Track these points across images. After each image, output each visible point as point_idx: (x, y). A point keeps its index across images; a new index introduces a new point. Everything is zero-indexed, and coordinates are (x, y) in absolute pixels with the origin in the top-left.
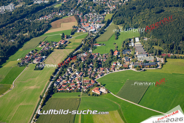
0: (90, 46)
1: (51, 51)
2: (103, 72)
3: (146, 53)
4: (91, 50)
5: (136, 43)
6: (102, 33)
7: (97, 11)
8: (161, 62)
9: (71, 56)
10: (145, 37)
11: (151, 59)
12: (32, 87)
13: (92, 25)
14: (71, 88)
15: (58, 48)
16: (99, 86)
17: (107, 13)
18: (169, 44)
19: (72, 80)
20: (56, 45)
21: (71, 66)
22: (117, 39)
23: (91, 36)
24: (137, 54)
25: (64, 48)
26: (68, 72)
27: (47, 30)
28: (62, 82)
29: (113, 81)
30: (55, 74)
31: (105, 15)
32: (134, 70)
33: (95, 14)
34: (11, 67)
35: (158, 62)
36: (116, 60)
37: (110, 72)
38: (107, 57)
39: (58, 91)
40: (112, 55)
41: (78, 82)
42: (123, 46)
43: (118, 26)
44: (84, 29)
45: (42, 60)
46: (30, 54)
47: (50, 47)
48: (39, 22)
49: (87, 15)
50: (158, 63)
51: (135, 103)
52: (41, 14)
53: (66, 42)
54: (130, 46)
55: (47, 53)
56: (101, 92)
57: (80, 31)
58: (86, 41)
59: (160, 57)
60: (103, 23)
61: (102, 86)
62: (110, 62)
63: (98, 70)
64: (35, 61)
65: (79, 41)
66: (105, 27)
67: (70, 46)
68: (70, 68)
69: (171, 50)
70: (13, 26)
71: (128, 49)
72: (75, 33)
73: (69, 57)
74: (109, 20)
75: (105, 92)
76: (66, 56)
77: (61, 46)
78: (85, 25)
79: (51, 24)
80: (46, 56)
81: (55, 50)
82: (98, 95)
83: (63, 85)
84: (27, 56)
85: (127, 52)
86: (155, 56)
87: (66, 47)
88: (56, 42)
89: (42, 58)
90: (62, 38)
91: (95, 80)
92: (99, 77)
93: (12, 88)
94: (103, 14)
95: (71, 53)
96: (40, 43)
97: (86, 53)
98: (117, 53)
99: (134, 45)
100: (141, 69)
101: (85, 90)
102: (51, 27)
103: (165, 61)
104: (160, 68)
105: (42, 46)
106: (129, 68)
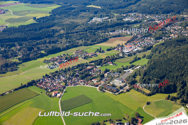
3: (125, 79)
6: (130, 56)
13: (133, 48)
14: (44, 86)
15: (82, 58)
22: (131, 63)
23: (117, 56)
26: (60, 76)
29: (74, 92)
32: (98, 89)
33: (152, 39)
34: (40, 61)
37: (83, 84)
46: (60, 56)
49: (146, 38)
50: (121, 90)
57: (118, 50)
61: (64, 92)
64: (56, 62)
66: (140, 52)
67: (93, 58)
72: (112, 50)
75: (57, 97)
76: (76, 65)
77: (86, 57)
79: (109, 39)
80: (68, 60)
81: (79, 58)
83: (44, 82)
84: (57, 57)
85: (115, 75)
86: (127, 84)
87: (89, 59)
88: (88, 53)
89: (62, 61)
90: (96, 51)
91: (66, 87)
92: (72, 86)
93: (20, 74)
94: (158, 41)
95: (84, 63)
96: (78, 50)
97: (93, 67)
98: (107, 73)
99: (128, 71)
100: (102, 90)
101: (50, 90)
102: (107, 41)
103: (128, 91)
104: (115, 94)
105: (75, 53)
106: (97, 86)
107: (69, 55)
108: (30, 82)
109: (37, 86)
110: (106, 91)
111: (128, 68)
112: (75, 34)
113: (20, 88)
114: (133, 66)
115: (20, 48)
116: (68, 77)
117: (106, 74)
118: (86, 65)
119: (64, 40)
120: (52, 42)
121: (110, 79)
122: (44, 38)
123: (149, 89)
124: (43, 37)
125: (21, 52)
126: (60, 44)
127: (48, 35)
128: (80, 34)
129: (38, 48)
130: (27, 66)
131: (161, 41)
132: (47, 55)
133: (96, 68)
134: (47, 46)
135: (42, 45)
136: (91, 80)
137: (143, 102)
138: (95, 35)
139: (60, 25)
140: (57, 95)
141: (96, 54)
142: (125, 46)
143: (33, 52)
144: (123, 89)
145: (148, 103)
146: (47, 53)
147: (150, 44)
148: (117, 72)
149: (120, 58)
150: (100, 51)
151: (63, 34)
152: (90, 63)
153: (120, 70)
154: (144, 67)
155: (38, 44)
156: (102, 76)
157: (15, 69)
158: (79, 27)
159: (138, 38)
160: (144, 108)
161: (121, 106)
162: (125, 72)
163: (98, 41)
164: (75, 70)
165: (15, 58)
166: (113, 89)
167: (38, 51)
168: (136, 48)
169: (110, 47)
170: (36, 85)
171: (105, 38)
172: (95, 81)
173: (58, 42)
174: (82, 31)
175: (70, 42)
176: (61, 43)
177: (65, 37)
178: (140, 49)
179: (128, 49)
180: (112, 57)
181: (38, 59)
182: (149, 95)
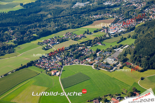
1: (66, 40)
3: (117, 58)
5: (121, 49)
6: (116, 36)
11: (113, 63)
13: (117, 29)
19: (51, 61)
20: (74, 37)
22: (118, 43)
23: (104, 37)
29: (72, 70)
32: (93, 67)
46: (52, 38)
47: (69, 37)
49: (127, 20)
51: (63, 87)
55: (62, 40)
57: (104, 31)
59: (121, 64)
60: (128, 29)
61: (62, 71)
64: (49, 44)
66: (124, 33)
67: (82, 40)
71: (111, 51)
72: (98, 32)
74: (134, 27)
77: (76, 39)
79: (94, 22)
81: (70, 40)
82: (51, 75)
83: (42, 62)
84: (49, 40)
85: (106, 54)
86: (119, 62)
87: (79, 40)
88: (77, 35)
89: (55, 43)
90: (84, 33)
91: (63, 66)
92: (68, 65)
93: (18, 56)
94: (139, 22)
95: (75, 44)
96: (67, 33)
97: (84, 47)
98: (99, 52)
99: (118, 51)
100: (97, 68)
101: (49, 70)
102: (92, 24)
103: (121, 68)
104: (110, 72)
105: (65, 35)
106: (92, 64)
107: (60, 37)
108: (29, 63)
109: (37, 66)
110: (101, 69)
111: (117, 47)
112: (62, 18)
113: (21, 68)
114: (121, 45)
115: (13, 32)
116: (63, 57)
117: (98, 54)
118: (77, 46)
119: (52, 24)
120: (42, 26)
121: (103, 58)
122: (33, 23)
123: (140, 66)
124: (33, 21)
125: (14, 36)
126: (49, 28)
127: (37, 19)
128: (66, 18)
129: (30, 32)
130: (23, 48)
131: (142, 23)
132: (39, 38)
133: (87, 48)
134: (38, 29)
135: (33, 29)
136: (85, 59)
137: (137, 78)
138: (80, 18)
139: (47, 10)
140: (56, 74)
141: (85, 36)
142: (110, 28)
143: (26, 35)
144: (116, 66)
145: (142, 79)
146: (39, 36)
147: (132, 25)
148: (108, 51)
149: (107, 39)
150: (88, 33)
151: (51, 18)
152: (80, 44)
153: (110, 49)
154: (132, 46)
155: (29, 28)
156: (95, 56)
157: (12, 51)
158: (64, 11)
159: (120, 20)
160: (139, 83)
161: (117, 82)
162: (115, 51)
163: (84, 24)
164: (68, 50)
165: (10, 41)
166: (107, 66)
167: (31, 34)
168: (120, 29)
169: (97, 29)
170: (35, 65)
171: (90, 21)
172: (89, 60)
173: (47, 26)
174: (68, 16)
175: (58, 25)
176: (50, 26)
177: (53, 21)
178: (123, 30)
179: (113, 31)
180: (100, 38)
181: (31, 42)
182: (142, 71)
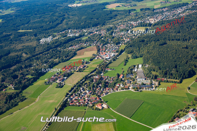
0: (102, 70)
1: (72, 74)
2: (108, 91)
3: (145, 77)
4: (103, 73)
5: (138, 69)
6: (114, 60)
7: (114, 43)
8: (156, 85)
9: (86, 78)
10: (146, 64)
11: (148, 82)
12: (51, 101)
13: (108, 54)
14: (80, 103)
15: (77, 71)
16: (102, 102)
17: (122, 44)
18: (164, 71)
19: (82, 97)
20: (76, 69)
21: (84, 86)
22: (125, 65)
23: (105, 63)
24: (138, 78)
25: (82, 71)
26: (81, 90)
27: (72, 57)
28: (75, 98)
29: (114, 99)
30: (70, 91)
31: (120, 46)
32: (133, 90)
33: (113, 45)
34: (40, 85)
35: (153, 84)
36: (120, 82)
37: (113, 91)
38: (114, 79)
39: (69, 105)
40: (118, 78)
41: (86, 99)
42: (128, 71)
43: (129, 55)
44: (101, 56)
45: (63, 80)
46: (55, 75)
47: (72, 70)
48: (68, 51)
49: (106, 45)
50: (153, 86)
51: (127, 117)
52: (71, 44)
53: (85, 66)
54: (133, 71)
55: (68, 75)
56: (103, 108)
57: (98, 58)
58: (100, 66)
59: (155, 81)
60: (117, 52)
61: (105, 102)
62: (115, 84)
63: (104, 89)
64: (58, 81)
65: (95, 66)
66: (118, 56)
67: (87, 70)
68: (83, 87)
69: (165, 75)
70: (48, 54)
71: (132, 73)
72: (94, 60)
73: (84, 78)
74: (122, 50)
75: (105, 108)
76: (82, 78)
77: (80, 70)
78: (102, 53)
79: (76, 52)
80: (67, 77)
81: (75, 72)
82: (100, 110)
83: (75, 100)
84: (53, 77)
87: (84, 71)
88: (77, 67)
90: (82, 64)
91: (100, 97)
92: (105, 95)
93: (36, 101)
96: (65, 66)
97: (98, 76)
98: (121, 76)
106: (128, 88)
107: (62, 73)
110: (142, 90)
112: (41, 55)
128: (45, 54)
129: (22, 74)
130: (33, 92)
148: (129, 73)
152: (90, 73)
160: (190, 93)
165: (7, 89)
166: (147, 86)
167: (25, 76)
175: (46, 62)
178: (114, 54)
182: (180, 82)
